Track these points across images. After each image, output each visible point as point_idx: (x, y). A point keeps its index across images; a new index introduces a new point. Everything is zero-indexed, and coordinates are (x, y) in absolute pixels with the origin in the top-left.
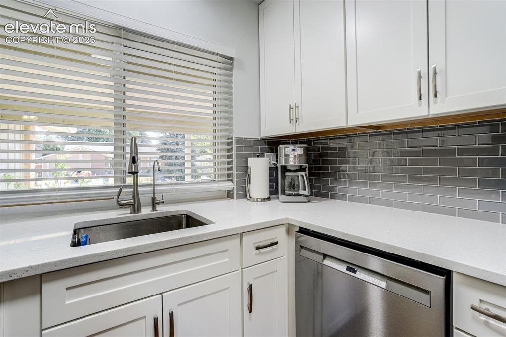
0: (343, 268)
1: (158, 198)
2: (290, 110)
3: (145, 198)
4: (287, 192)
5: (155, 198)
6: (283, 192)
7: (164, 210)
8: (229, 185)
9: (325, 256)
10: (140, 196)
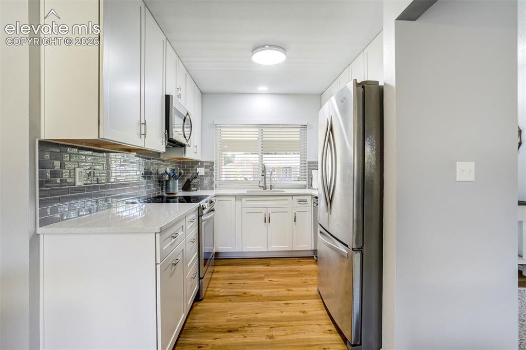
8: (305, 183)
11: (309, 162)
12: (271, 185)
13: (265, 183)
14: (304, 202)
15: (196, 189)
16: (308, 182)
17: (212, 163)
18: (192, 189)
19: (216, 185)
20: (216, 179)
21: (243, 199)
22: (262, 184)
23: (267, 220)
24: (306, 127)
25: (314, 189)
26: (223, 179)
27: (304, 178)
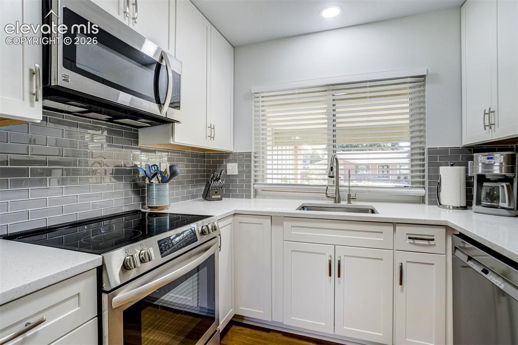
0: (479, 269)
1: (352, 196)
2: (484, 116)
3: (344, 195)
4: (484, 203)
5: (350, 195)
6: (479, 203)
7: (355, 204)
8: (421, 192)
9: (470, 258)
10: (340, 193)
11: (432, 151)
12: (349, 195)
13: (338, 191)
14: (426, 243)
15: (219, 196)
16: (430, 190)
17: (249, 155)
18: (213, 197)
19: (256, 191)
20: (256, 180)
21: (285, 223)
22: (332, 191)
23: (335, 269)
24: (424, 81)
25: (445, 207)
26: (269, 181)
27: (420, 182)
